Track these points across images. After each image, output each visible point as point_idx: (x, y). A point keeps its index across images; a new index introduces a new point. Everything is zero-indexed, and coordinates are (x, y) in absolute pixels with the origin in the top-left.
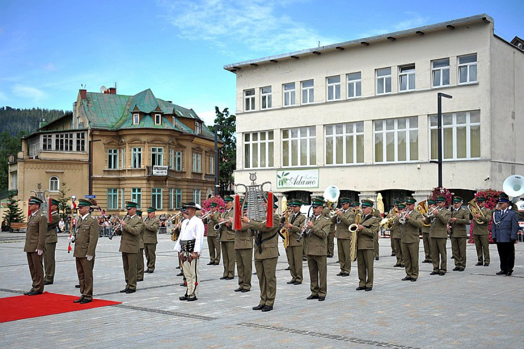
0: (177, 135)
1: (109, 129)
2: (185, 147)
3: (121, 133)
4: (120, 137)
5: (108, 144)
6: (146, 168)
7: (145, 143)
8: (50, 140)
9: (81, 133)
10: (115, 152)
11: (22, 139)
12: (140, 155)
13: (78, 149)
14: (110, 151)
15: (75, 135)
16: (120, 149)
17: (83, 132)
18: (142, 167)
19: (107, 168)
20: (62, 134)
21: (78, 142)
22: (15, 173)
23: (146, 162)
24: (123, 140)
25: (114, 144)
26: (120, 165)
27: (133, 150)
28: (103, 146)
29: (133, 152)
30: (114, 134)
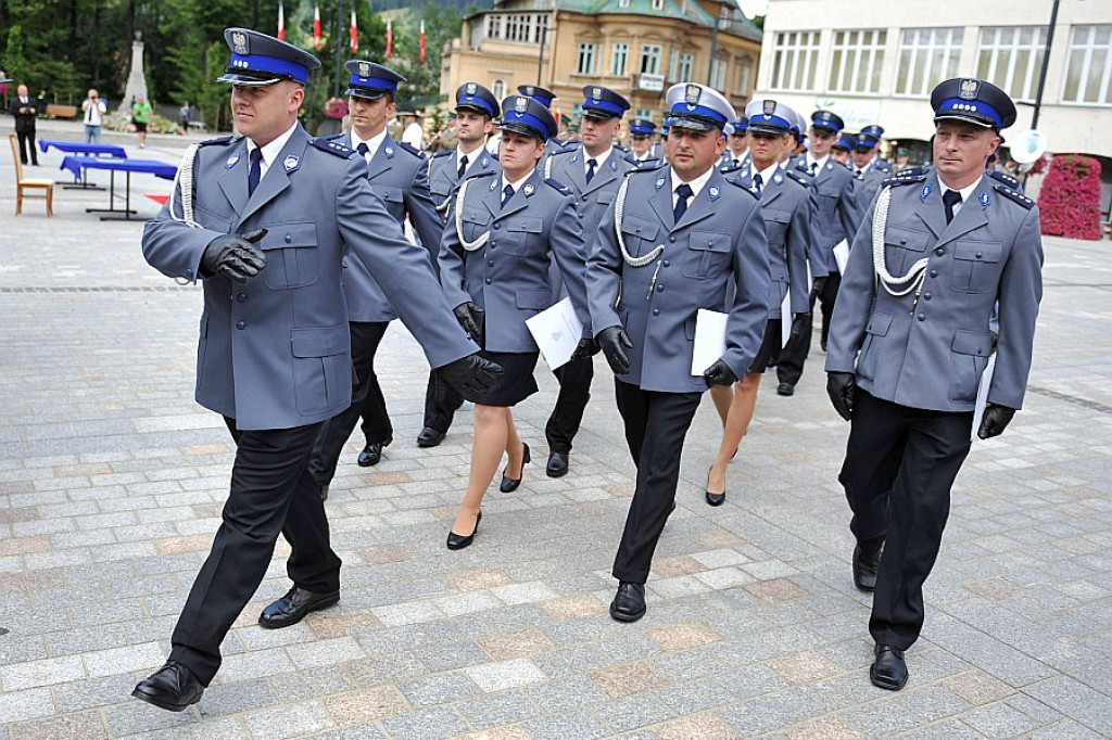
0: (687, 27)
1: (584, 12)
2: (699, 48)
3: (601, 19)
4: (600, 25)
5: (581, 34)
6: (631, 77)
7: (633, 36)
8: (498, 24)
9: (542, 15)
10: (590, 47)
11: (463, 20)
12: (624, 55)
13: (537, 40)
14: (583, 46)
15: (534, 18)
16: (598, 43)
17: (545, 14)
18: (626, 74)
19: (575, 72)
20: (516, 15)
21: (538, 29)
22: (448, 69)
23: (633, 67)
24: (603, 30)
25: (589, 35)
26: (595, 69)
27: (614, 46)
28: (573, 39)
29: (615, 50)
30: (591, 20)
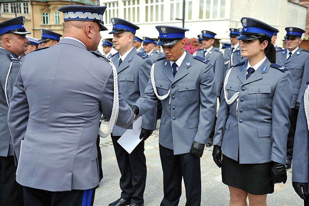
1: (42, 1)
3: (50, 3)
4: (49, 6)
5: (42, 10)
8: (7, 7)
9: (26, 3)
10: (47, 14)
12: (59, 16)
13: (25, 12)
14: (44, 14)
15: (22, 4)
16: (49, 13)
17: (27, 2)
18: (61, 23)
19: (42, 24)
20: (14, 3)
21: (25, 8)
23: (62, 21)
24: (50, 8)
25: (45, 10)
26: (50, 22)
27: (55, 13)
28: (39, 11)
29: (55, 15)
30: (45, 4)
